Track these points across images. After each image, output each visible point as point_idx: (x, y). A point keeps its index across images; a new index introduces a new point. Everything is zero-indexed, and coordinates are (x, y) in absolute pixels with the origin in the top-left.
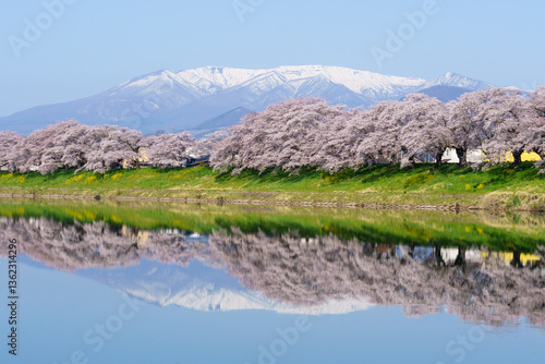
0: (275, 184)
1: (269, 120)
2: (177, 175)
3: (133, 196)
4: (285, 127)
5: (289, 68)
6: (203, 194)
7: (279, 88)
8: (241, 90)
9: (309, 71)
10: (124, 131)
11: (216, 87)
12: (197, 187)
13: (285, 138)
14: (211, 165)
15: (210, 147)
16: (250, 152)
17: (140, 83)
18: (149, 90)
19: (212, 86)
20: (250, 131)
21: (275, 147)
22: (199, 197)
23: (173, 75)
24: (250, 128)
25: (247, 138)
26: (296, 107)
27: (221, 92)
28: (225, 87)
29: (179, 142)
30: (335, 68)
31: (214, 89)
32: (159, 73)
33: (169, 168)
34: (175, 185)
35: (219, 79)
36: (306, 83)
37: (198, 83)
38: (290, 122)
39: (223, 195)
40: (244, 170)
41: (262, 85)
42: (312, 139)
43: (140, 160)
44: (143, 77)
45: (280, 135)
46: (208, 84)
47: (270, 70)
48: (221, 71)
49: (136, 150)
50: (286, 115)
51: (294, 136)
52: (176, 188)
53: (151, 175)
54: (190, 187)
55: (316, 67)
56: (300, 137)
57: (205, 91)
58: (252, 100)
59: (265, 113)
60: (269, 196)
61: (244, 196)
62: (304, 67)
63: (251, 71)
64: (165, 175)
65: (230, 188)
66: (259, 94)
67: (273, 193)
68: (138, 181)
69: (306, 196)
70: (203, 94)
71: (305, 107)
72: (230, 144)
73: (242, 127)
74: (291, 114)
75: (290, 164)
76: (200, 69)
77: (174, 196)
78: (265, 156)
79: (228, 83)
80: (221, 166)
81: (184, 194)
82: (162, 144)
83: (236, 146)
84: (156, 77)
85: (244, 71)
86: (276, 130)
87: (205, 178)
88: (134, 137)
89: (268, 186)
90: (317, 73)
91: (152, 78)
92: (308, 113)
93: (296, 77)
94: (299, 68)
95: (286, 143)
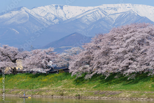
0: (118, 86)
1: (113, 39)
2: (45, 79)
3: (13, 94)
4: (125, 45)
5: (109, 6)
6: (65, 92)
7: (102, 19)
8: (76, 21)
9: (123, 8)
10: (5, 47)
11: (59, 19)
12: (59, 88)
13: (125, 52)
14: (70, 71)
15: (69, 59)
16: (99, 63)
17: (6, 16)
18: (12, 21)
19: (56, 18)
20: (99, 47)
21: (117, 59)
22: (62, 95)
23: (29, 11)
24: (99, 45)
25: (97, 53)
26: (132, 30)
27: (62, 23)
28: (64, 19)
29: (45, 55)
30: (140, 6)
31: (57, 20)
32: (19, 9)
33: (38, 74)
34: (43, 86)
35: (61, 13)
36: (121, 16)
37: (46, 16)
38: (128, 40)
39: (80, 93)
40: (94, 76)
41: (90, 17)
42: (145, 53)
43: (17, 68)
44: (8, 12)
45: (121, 50)
46: (53, 17)
47: (96, 7)
48: (62, 8)
49: (14, 61)
50: (125, 36)
51: (131, 51)
52: (44, 88)
53: (25, 79)
54: (55, 88)
55: (128, 5)
56: (135, 52)
57: (50, 21)
58: (84, 28)
59: (110, 34)
60: (114, 94)
61: (96, 94)
62: (120, 5)
63: (83, 8)
64: (36, 79)
65: (85, 88)
66: (88, 24)
67: (117, 92)
68: (17, 83)
69: (142, 94)
70: (49, 24)
71: (139, 30)
72: (84, 57)
73: (93, 44)
74: (129, 35)
75: (129, 71)
76: (47, 7)
77: (44, 94)
78: (110, 65)
79: (67, 16)
80: (77, 72)
81: (51, 93)
82: (34, 57)
83: (88, 58)
84: (17, 12)
85: (78, 8)
86: (118, 46)
87: (65, 81)
88: (13, 52)
89: (112, 87)
90: (128, 9)
91: (14, 13)
92: (142, 34)
93: (114, 12)
94: (116, 6)
95: (126, 56)
